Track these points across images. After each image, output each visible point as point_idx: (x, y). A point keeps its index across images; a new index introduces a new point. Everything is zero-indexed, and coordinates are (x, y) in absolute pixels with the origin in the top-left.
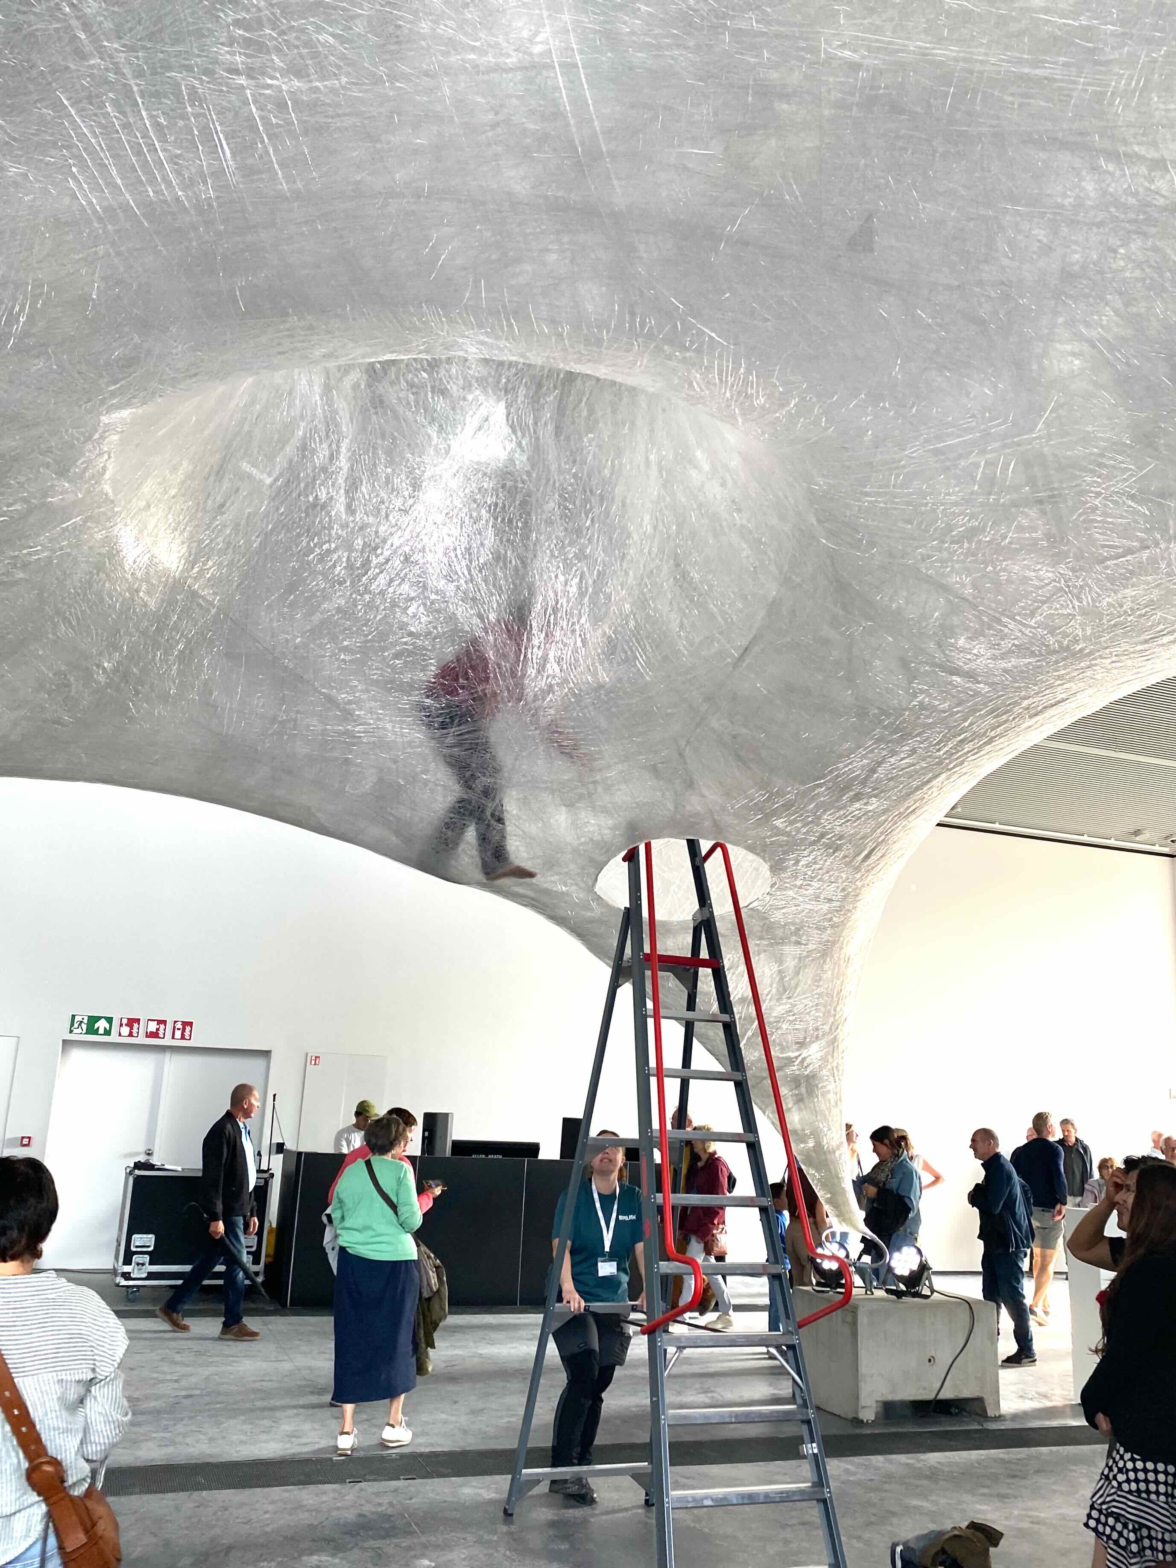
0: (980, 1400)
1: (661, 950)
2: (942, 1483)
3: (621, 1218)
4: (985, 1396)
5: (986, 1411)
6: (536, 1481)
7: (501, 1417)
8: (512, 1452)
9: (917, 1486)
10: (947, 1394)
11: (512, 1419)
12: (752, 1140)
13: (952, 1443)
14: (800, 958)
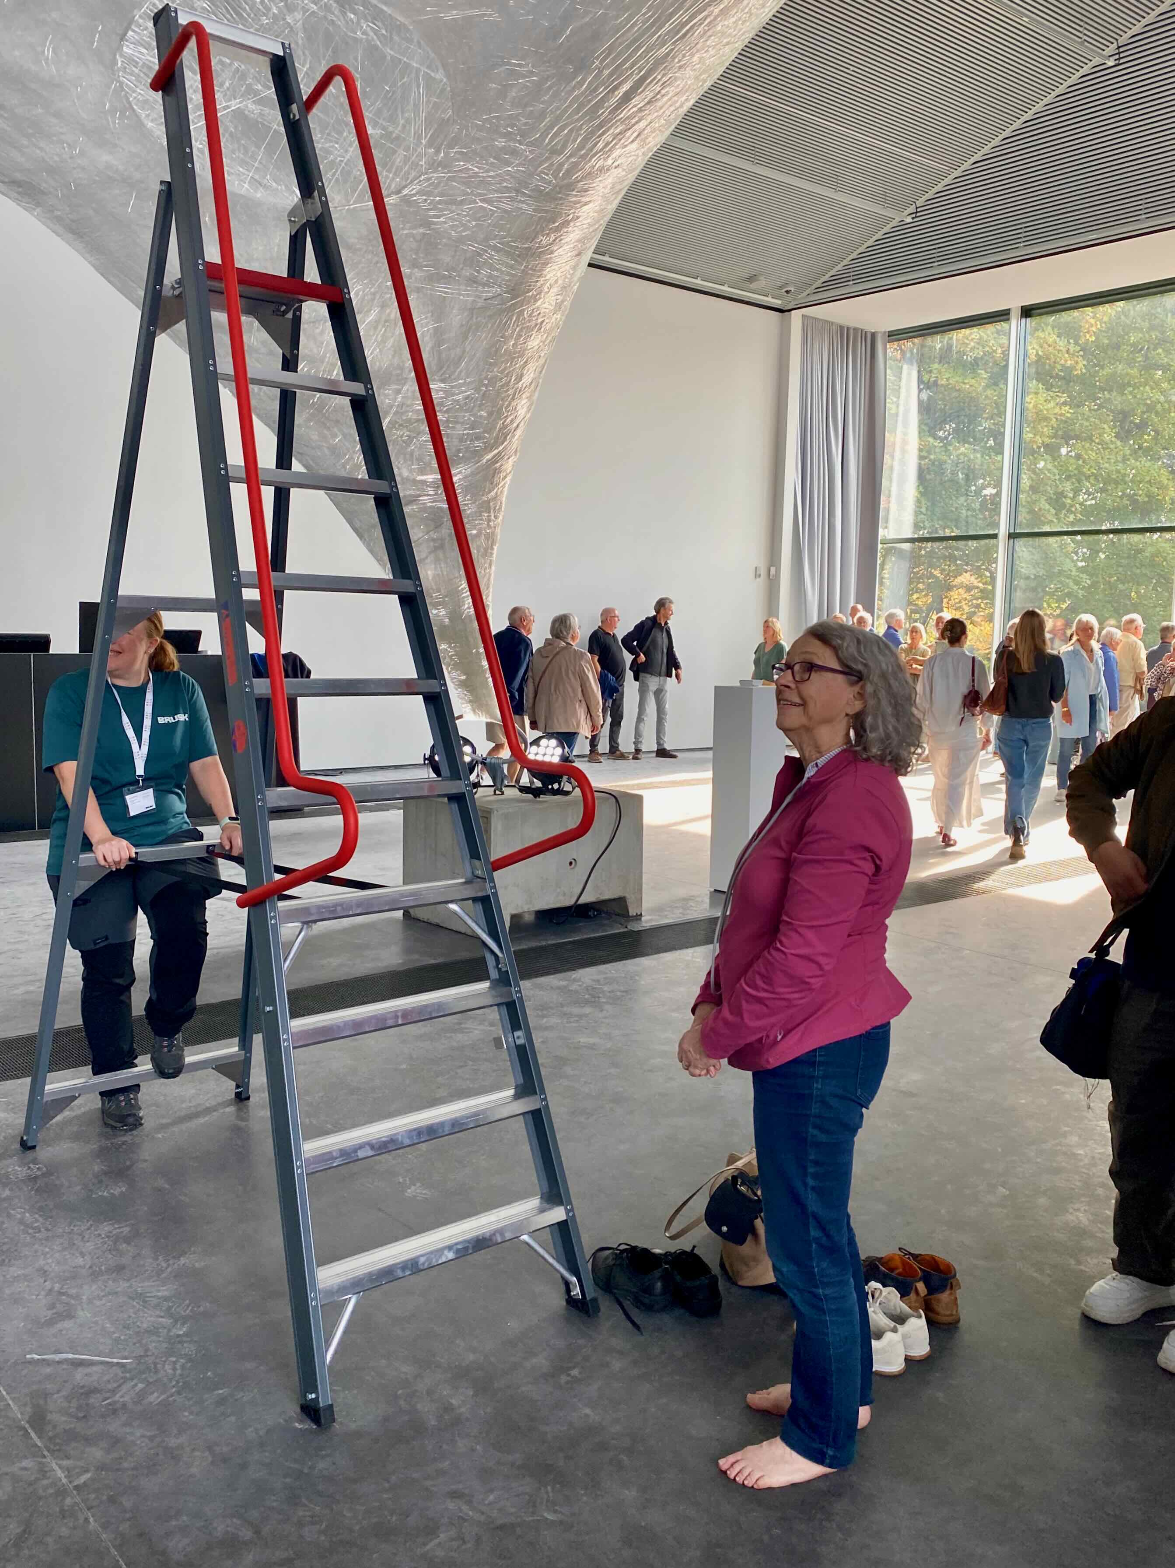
0: (621, 901)
1: (241, 261)
2: (607, 1007)
3: (161, 720)
4: (627, 896)
5: (628, 912)
6: (66, 1100)
7: (15, 986)
8: (29, 1040)
9: (580, 1016)
10: (588, 898)
11: (32, 988)
12: (411, 589)
13: (601, 953)
14: (472, 310)
